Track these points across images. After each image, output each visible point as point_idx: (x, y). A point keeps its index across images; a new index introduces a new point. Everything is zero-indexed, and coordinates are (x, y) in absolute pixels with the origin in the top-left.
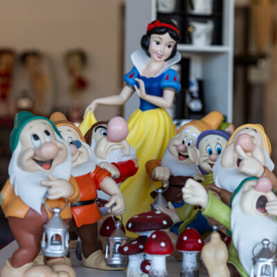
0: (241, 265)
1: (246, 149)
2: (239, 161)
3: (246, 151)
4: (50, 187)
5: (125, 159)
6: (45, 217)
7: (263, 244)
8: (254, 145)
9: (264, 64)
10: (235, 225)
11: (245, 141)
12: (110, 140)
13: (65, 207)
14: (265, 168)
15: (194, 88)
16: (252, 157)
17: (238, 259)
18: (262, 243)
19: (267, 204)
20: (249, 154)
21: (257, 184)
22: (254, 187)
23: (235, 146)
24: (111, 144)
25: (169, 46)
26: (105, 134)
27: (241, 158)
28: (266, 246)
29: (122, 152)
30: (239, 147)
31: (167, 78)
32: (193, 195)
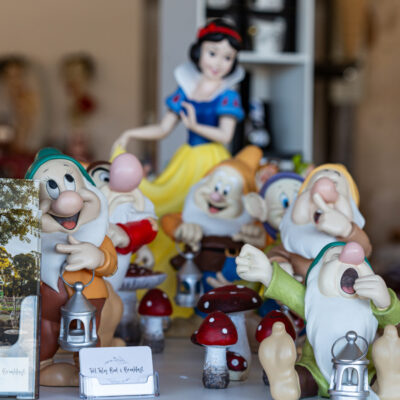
0: (318, 369)
1: (327, 198)
2: (317, 216)
3: (327, 202)
4: (69, 254)
5: (138, 218)
6: (63, 296)
7: (348, 339)
8: (337, 193)
9: (355, 77)
10: (309, 311)
11: (325, 188)
12: (114, 189)
13: (91, 281)
14: (353, 224)
15: (257, 114)
16: (335, 209)
17: (313, 359)
18: (346, 337)
19: (357, 281)
20: (331, 205)
21: (343, 251)
22: (339, 257)
23: (312, 194)
24: (116, 194)
25: (228, 58)
26: (107, 180)
27: (319, 211)
28: (352, 342)
29: (132, 208)
30: (317, 197)
31: (225, 102)
32: (250, 268)
